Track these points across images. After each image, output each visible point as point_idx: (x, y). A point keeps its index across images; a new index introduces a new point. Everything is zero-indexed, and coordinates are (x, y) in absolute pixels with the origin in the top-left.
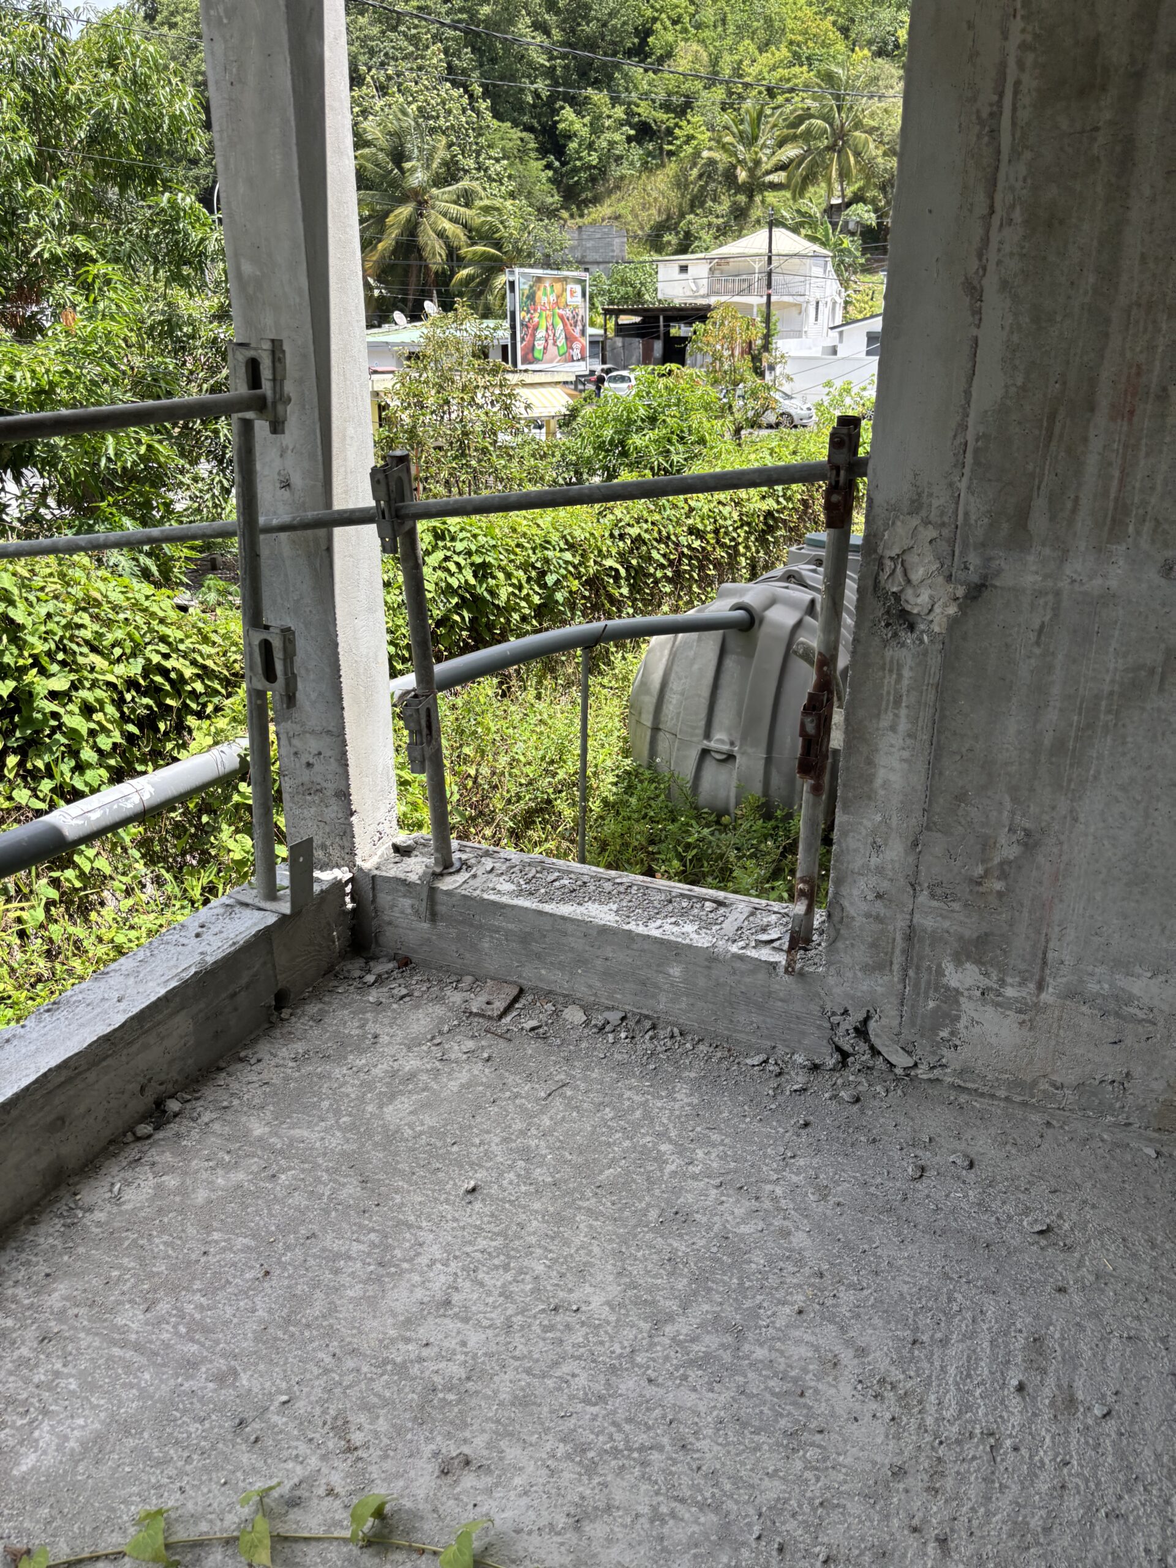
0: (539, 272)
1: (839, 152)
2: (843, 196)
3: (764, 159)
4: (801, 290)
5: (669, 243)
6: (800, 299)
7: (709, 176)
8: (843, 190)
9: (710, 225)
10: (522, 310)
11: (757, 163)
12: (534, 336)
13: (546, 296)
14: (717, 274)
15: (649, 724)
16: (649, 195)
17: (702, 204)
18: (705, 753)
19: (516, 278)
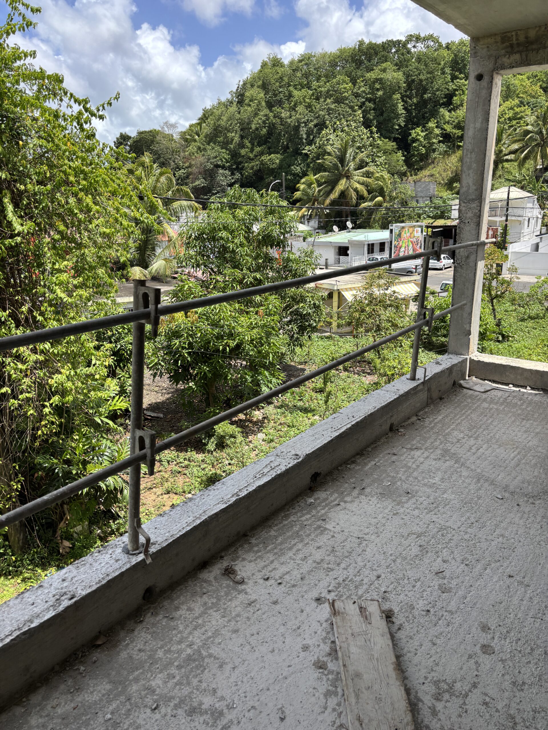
1: (542, 147)
2: (543, 165)
3: (504, 149)
4: (521, 214)
5: (456, 187)
6: (520, 219)
8: (543, 162)
11: (501, 151)
16: (447, 165)
19: (393, 228)
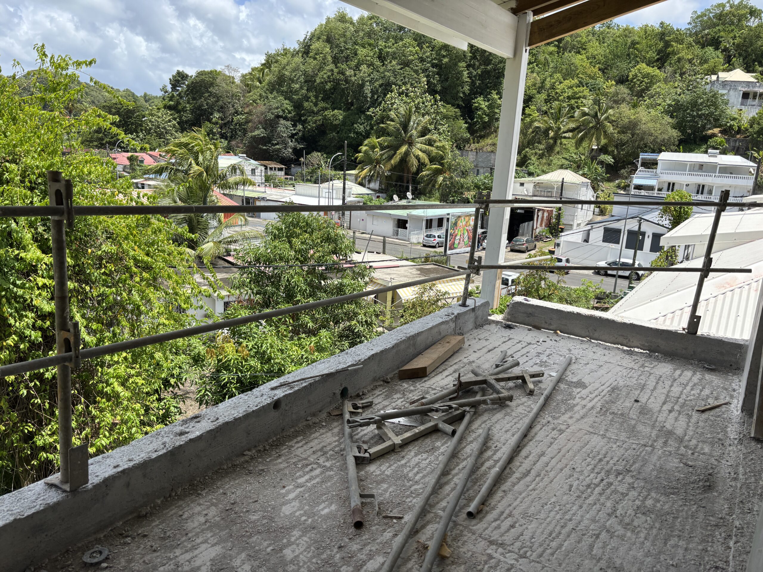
1: (597, 129)
2: (598, 146)
3: (562, 127)
7: (537, 133)
8: (598, 143)
9: (536, 154)
11: (559, 129)
12: (455, 239)
13: (462, 222)
14: (537, 187)
17: (533, 144)
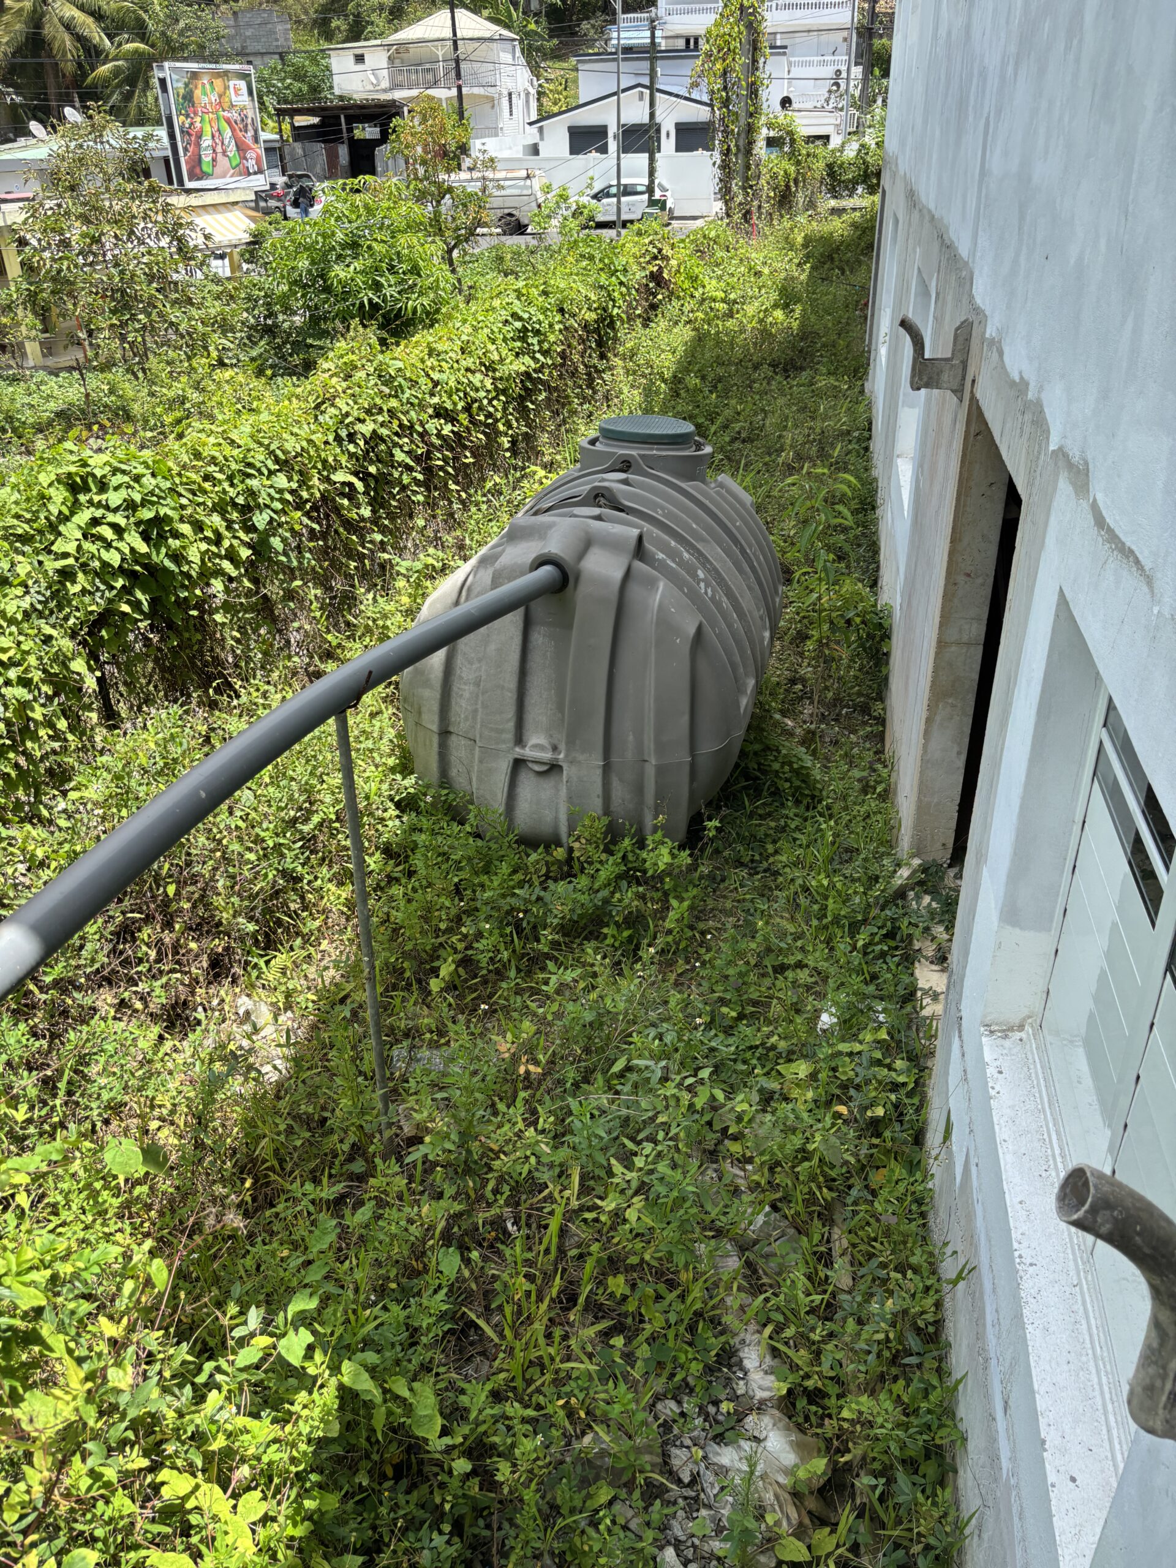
0: (193, 66)
5: (338, 28)
6: (492, 91)
10: (179, 114)
12: (198, 145)
13: (206, 95)
14: (397, 62)
15: (435, 727)
18: (518, 764)
19: (166, 74)
